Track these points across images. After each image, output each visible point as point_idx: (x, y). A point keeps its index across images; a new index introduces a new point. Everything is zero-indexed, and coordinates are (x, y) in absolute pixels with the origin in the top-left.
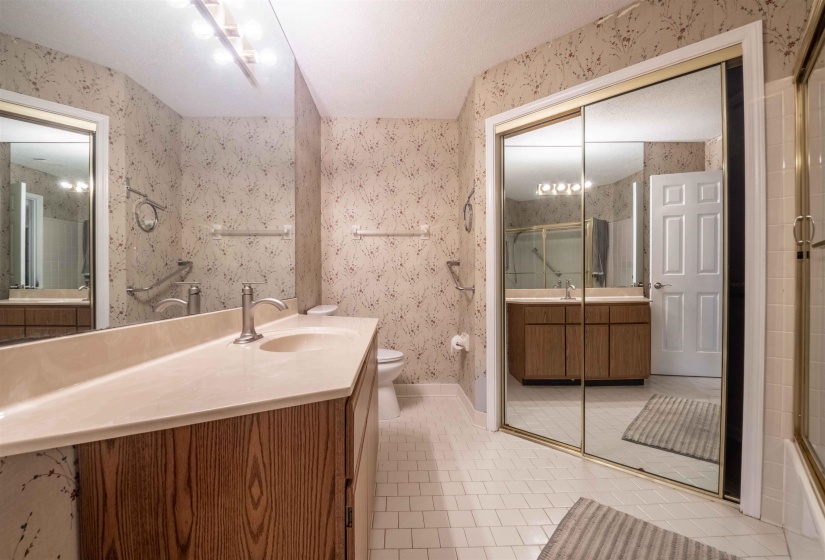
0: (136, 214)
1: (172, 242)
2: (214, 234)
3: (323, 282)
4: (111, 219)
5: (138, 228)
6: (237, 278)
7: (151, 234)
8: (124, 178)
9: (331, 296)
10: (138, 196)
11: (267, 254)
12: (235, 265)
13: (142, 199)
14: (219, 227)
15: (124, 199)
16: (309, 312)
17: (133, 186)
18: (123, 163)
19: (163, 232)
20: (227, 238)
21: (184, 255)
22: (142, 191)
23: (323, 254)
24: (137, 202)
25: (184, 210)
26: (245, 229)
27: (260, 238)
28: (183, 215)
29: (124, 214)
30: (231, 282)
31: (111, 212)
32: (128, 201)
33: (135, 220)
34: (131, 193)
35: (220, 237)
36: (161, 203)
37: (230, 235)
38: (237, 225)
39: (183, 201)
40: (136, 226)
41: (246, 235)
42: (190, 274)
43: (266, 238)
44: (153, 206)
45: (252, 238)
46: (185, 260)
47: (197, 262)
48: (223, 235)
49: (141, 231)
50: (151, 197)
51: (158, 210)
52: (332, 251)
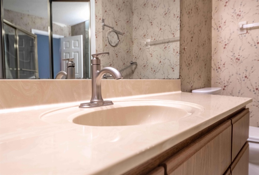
0: (108, 37)
1: (128, 52)
2: (147, 45)
3: (212, 71)
4: (97, 40)
5: (109, 45)
6: (158, 70)
7: (116, 48)
8: (101, 20)
9: (219, 82)
10: (109, 28)
11: (175, 54)
12: (156, 62)
13: (111, 30)
14: (149, 40)
15: (101, 30)
16: (193, 91)
17: (106, 23)
18: (101, 12)
19: (122, 47)
20: (153, 47)
21: (134, 59)
22: (111, 25)
23: (213, 49)
24: (108, 31)
25: (134, 34)
26: (163, 39)
27: (170, 44)
28: (133, 37)
29: (102, 38)
30: (155, 72)
31: (96, 37)
32: (103, 31)
33: (107, 41)
34: (105, 27)
35: (149, 46)
36: (121, 31)
37: (154, 44)
38: (158, 38)
39: (134, 29)
40: (108, 44)
41: (163, 43)
42: (137, 69)
43: (174, 43)
44: (116, 33)
45: (166, 44)
46: (134, 61)
47: (139, 62)
48: (151, 45)
49: (110, 46)
50: (116, 29)
51: (119, 35)
52: (221, 46)
